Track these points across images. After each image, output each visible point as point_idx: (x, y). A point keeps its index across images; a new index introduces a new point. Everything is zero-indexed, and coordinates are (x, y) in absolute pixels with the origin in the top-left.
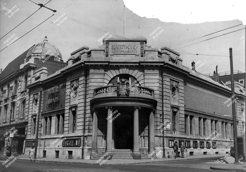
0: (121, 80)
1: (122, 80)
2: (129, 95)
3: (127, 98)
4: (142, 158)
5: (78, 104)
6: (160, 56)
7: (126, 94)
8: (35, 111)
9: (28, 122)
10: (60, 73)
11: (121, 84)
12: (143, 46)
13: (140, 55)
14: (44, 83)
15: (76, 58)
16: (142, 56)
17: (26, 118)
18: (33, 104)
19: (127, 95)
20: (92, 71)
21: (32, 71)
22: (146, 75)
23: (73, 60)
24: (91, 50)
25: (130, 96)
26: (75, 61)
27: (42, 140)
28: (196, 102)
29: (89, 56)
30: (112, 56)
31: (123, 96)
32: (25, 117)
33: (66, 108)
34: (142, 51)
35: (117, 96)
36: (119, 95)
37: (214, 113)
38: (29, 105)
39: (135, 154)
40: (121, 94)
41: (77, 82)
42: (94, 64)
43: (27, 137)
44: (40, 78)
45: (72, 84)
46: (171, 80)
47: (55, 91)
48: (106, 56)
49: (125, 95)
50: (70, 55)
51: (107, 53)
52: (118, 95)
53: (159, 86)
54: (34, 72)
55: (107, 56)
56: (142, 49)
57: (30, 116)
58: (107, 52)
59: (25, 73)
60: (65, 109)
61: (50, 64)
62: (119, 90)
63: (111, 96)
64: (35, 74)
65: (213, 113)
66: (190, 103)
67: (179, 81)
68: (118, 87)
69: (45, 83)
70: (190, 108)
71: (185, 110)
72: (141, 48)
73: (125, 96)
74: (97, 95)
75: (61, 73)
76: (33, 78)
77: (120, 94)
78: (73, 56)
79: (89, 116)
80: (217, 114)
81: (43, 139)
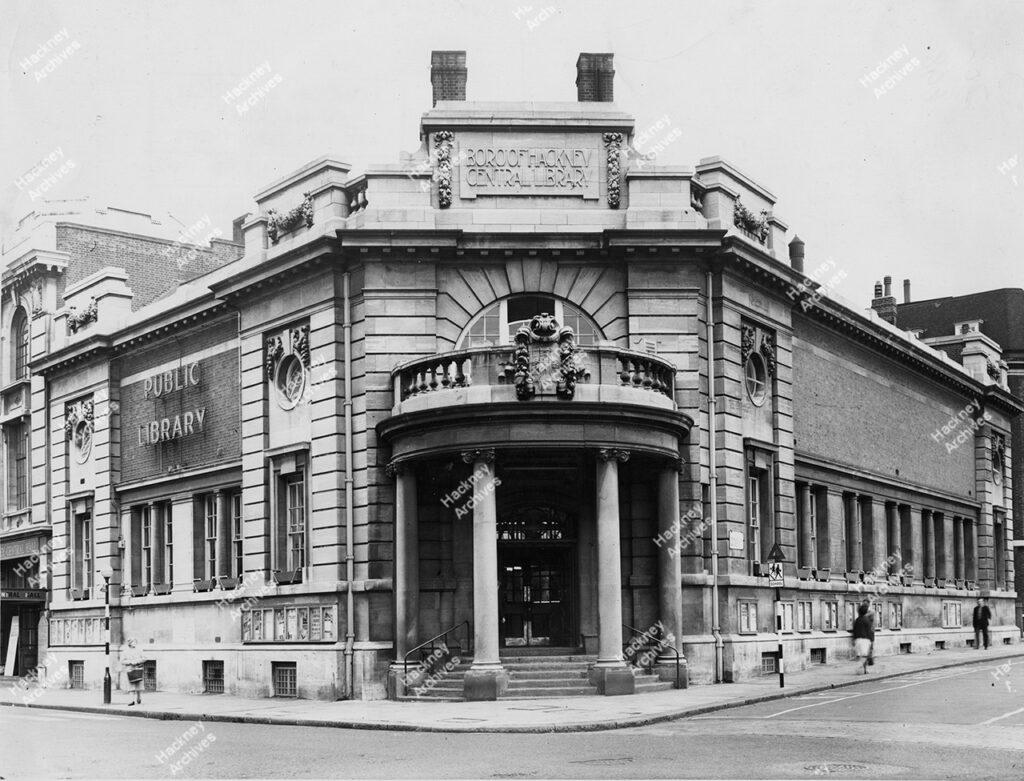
0: (535, 322)
1: (542, 319)
2: (572, 396)
3: (564, 408)
4: (636, 686)
5: (313, 442)
6: (700, 204)
7: (558, 388)
8: (83, 481)
9: (51, 531)
10: (210, 291)
11: (535, 342)
12: (618, 155)
13: (604, 202)
14: (120, 346)
15: (289, 216)
16: (614, 206)
17: (39, 513)
18: (67, 447)
19: (565, 394)
20: (375, 279)
21: (51, 289)
22: (638, 298)
23: (270, 228)
24: (368, 177)
25: (578, 398)
26: (279, 234)
27: (130, 611)
28: (834, 422)
29: (353, 204)
30: (468, 204)
31: (545, 399)
32: (34, 509)
33: (247, 463)
34: (615, 177)
35: (514, 399)
36: (524, 392)
37: (897, 472)
38: (48, 453)
39: (610, 671)
40: (538, 392)
41: (297, 333)
42: (388, 245)
43: (50, 601)
44: (96, 319)
45: (273, 343)
46: (744, 318)
47: (181, 382)
48: (443, 207)
49: (554, 392)
50: (254, 200)
51: (445, 187)
52: (520, 396)
53: (697, 349)
54: (58, 295)
55: (444, 204)
56: (614, 170)
57: (59, 503)
58: (445, 183)
59: (11, 300)
60: (241, 466)
61: (132, 253)
62: (524, 371)
63: (489, 401)
64: (69, 303)
65: (894, 474)
66: (813, 429)
67: (778, 326)
68: (520, 354)
69: (128, 343)
70: (813, 452)
71: (796, 461)
72: (610, 165)
73: (554, 400)
74: (412, 398)
75: (210, 294)
76: (56, 319)
77: (534, 388)
78: (270, 205)
79: (374, 501)
80: (908, 478)
81: (132, 606)
